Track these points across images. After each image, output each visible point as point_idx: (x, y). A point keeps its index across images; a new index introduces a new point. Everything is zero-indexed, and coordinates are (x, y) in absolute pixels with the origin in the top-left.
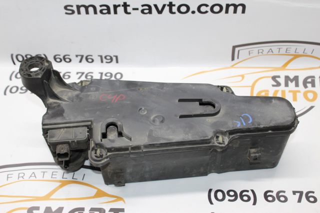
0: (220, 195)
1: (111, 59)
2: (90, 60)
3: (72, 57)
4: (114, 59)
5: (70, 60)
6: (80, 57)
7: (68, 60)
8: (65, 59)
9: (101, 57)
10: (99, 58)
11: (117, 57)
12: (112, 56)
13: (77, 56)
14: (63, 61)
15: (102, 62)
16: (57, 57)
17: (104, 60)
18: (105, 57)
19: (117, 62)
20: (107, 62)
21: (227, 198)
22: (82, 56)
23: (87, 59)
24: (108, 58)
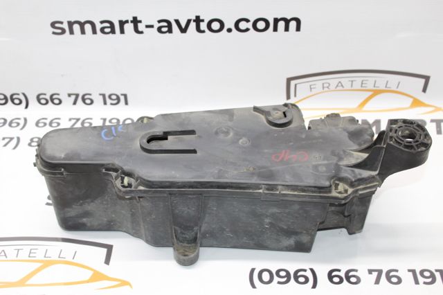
0: (266, 276)
1: (118, 99)
2: (88, 101)
3: (63, 97)
4: (122, 98)
5: (60, 102)
6: (73, 97)
7: (57, 101)
8: (52, 100)
9: (104, 95)
10: (101, 97)
11: (125, 96)
12: (119, 94)
13: (69, 95)
14: (50, 103)
15: (105, 103)
16: (41, 97)
17: (109, 101)
18: (110, 97)
19: (126, 103)
20: (112, 104)
21: (276, 279)
22: (77, 96)
23: (84, 100)
24: (114, 97)
